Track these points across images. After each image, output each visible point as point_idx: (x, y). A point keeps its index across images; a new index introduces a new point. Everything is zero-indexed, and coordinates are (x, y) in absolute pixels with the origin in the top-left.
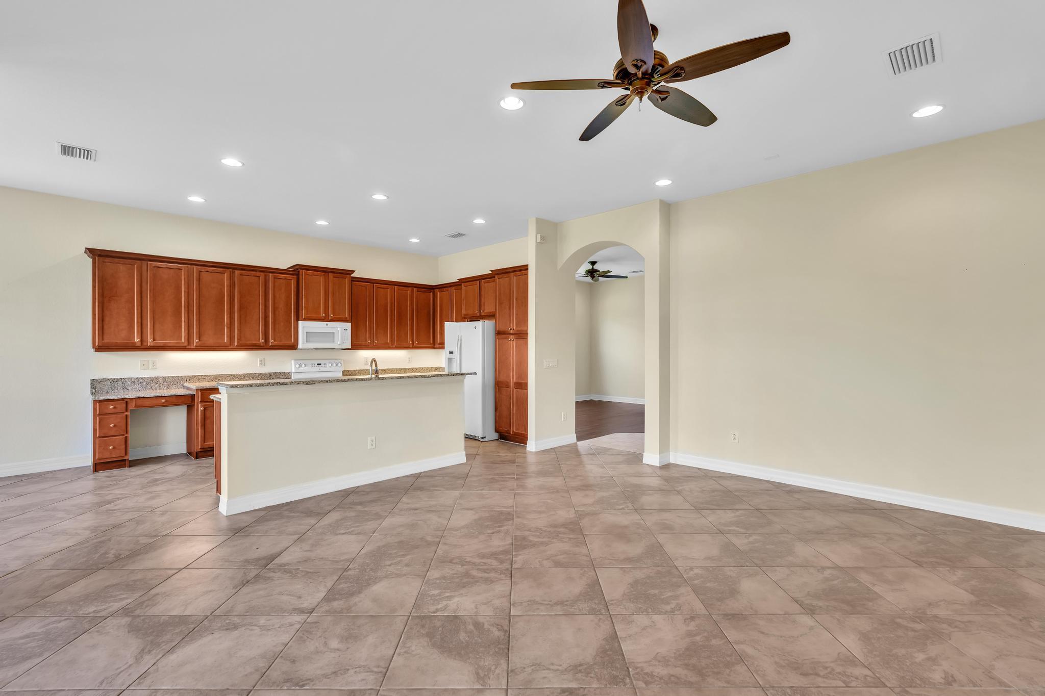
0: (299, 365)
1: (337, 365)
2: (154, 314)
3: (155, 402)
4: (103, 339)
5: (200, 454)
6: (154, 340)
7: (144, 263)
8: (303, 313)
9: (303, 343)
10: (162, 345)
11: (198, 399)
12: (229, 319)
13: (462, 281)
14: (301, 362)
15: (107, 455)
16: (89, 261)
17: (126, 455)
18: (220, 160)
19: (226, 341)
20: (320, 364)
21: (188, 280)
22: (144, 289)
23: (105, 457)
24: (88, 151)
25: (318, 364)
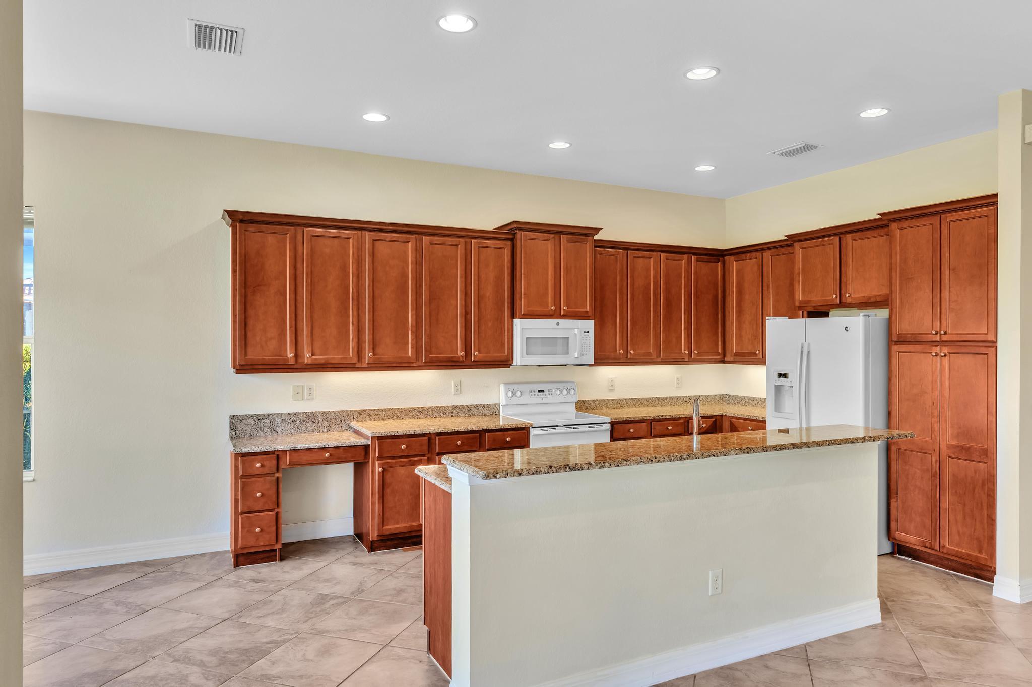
0: (512, 392)
1: (569, 391)
2: (312, 312)
3: (315, 456)
4: (246, 355)
5: (376, 544)
6: (313, 355)
7: (299, 230)
8: (522, 305)
9: (522, 357)
10: (323, 362)
11: (374, 454)
12: (414, 317)
13: (793, 240)
14: (515, 387)
15: (251, 541)
16: (226, 232)
17: (277, 541)
18: (437, 22)
19: (410, 354)
20: (543, 391)
21: (358, 256)
22: (299, 272)
23: (250, 544)
24: (232, 32)
25: (539, 391)
